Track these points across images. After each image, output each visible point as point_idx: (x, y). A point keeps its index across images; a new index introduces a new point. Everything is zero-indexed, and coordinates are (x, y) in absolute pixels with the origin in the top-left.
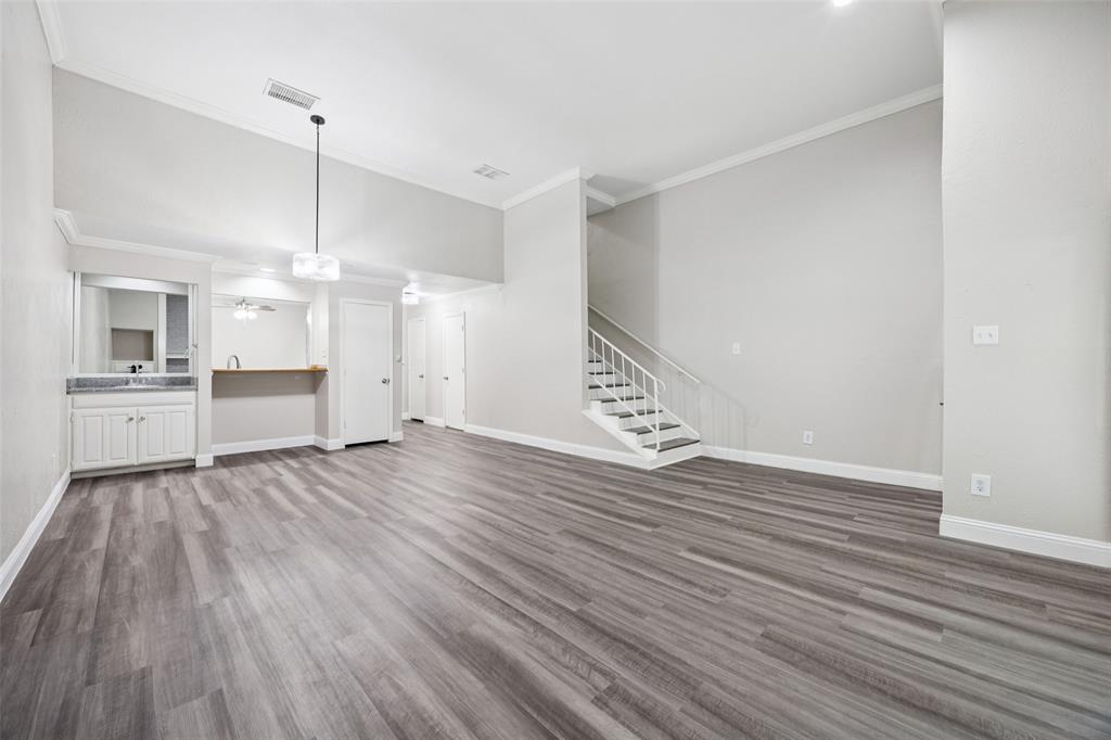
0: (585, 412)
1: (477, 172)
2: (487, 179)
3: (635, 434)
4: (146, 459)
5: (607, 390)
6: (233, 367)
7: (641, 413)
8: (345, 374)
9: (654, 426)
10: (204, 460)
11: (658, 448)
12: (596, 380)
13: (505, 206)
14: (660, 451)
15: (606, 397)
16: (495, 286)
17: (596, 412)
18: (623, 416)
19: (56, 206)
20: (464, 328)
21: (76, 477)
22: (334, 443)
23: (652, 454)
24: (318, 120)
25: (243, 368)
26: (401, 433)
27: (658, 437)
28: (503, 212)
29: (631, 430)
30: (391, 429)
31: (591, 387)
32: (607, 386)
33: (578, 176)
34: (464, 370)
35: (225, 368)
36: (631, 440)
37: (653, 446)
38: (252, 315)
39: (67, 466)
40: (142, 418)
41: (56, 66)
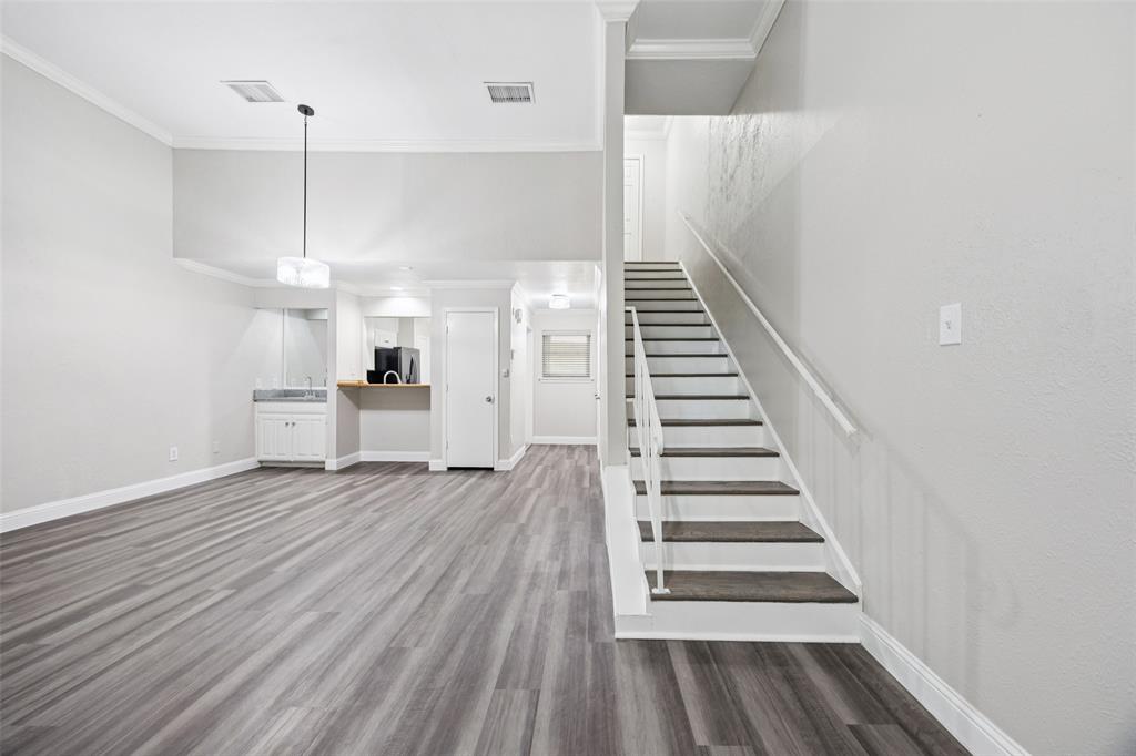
1: (493, 100)
10: (331, 465)
11: (660, 587)
14: (655, 597)
19: (176, 256)
21: (264, 464)
22: (437, 465)
24: (306, 110)
30: (496, 457)
33: (604, 23)
39: (253, 455)
40: (294, 424)
41: (173, 149)
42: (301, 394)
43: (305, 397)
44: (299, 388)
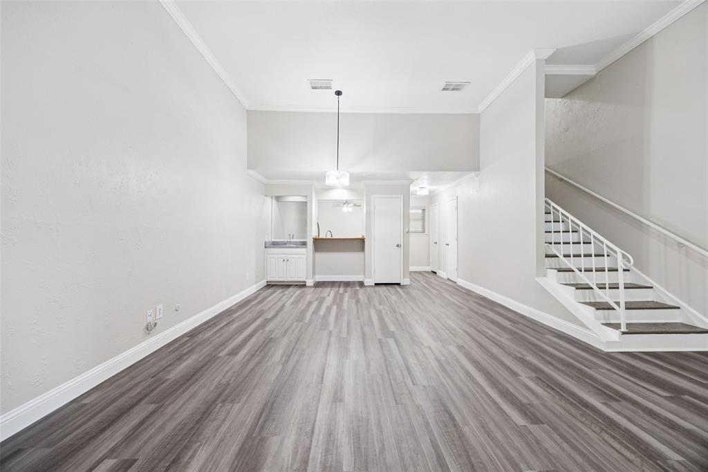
0: (540, 280)
1: (444, 89)
2: (454, 92)
3: (593, 309)
4: (290, 279)
5: (565, 260)
6: (329, 237)
7: (602, 287)
8: (374, 240)
9: (618, 303)
10: (310, 283)
11: (624, 329)
12: (553, 250)
13: (480, 109)
14: (624, 333)
15: (563, 267)
16: (473, 174)
17: (552, 282)
18: (579, 287)
19: (248, 169)
20: (457, 208)
21: (269, 283)
22: (369, 282)
23: (614, 335)
24: (339, 93)
25: (334, 237)
26: (409, 280)
27: (623, 316)
28: (479, 114)
29: (590, 304)
30: (402, 277)
31: (547, 256)
32: (565, 256)
33: (535, 59)
34: (457, 239)
35: (325, 237)
36: (588, 314)
37: (616, 326)
38: (350, 209)
39: (264, 278)
40: (288, 260)
41: (247, 110)
42: (285, 243)
43: (288, 245)
44: (283, 240)
